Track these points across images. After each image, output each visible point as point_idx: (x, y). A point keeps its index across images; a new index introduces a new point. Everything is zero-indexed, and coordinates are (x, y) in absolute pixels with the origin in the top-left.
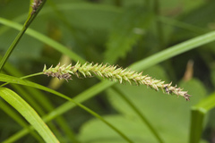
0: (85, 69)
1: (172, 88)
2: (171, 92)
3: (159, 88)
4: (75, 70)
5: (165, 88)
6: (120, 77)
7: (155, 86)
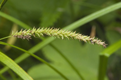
0: (39, 32)
1: (95, 40)
2: (94, 43)
3: (87, 41)
4: (33, 32)
5: (91, 41)
6: (62, 35)
7: (84, 40)
